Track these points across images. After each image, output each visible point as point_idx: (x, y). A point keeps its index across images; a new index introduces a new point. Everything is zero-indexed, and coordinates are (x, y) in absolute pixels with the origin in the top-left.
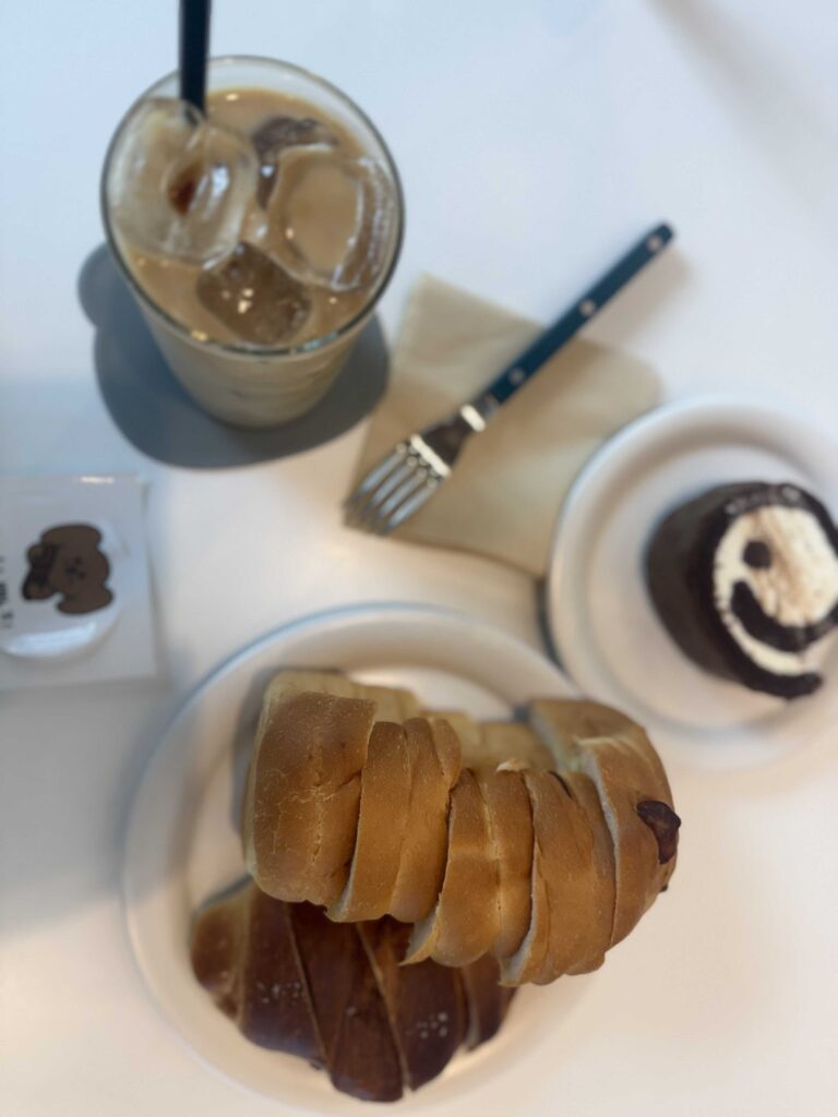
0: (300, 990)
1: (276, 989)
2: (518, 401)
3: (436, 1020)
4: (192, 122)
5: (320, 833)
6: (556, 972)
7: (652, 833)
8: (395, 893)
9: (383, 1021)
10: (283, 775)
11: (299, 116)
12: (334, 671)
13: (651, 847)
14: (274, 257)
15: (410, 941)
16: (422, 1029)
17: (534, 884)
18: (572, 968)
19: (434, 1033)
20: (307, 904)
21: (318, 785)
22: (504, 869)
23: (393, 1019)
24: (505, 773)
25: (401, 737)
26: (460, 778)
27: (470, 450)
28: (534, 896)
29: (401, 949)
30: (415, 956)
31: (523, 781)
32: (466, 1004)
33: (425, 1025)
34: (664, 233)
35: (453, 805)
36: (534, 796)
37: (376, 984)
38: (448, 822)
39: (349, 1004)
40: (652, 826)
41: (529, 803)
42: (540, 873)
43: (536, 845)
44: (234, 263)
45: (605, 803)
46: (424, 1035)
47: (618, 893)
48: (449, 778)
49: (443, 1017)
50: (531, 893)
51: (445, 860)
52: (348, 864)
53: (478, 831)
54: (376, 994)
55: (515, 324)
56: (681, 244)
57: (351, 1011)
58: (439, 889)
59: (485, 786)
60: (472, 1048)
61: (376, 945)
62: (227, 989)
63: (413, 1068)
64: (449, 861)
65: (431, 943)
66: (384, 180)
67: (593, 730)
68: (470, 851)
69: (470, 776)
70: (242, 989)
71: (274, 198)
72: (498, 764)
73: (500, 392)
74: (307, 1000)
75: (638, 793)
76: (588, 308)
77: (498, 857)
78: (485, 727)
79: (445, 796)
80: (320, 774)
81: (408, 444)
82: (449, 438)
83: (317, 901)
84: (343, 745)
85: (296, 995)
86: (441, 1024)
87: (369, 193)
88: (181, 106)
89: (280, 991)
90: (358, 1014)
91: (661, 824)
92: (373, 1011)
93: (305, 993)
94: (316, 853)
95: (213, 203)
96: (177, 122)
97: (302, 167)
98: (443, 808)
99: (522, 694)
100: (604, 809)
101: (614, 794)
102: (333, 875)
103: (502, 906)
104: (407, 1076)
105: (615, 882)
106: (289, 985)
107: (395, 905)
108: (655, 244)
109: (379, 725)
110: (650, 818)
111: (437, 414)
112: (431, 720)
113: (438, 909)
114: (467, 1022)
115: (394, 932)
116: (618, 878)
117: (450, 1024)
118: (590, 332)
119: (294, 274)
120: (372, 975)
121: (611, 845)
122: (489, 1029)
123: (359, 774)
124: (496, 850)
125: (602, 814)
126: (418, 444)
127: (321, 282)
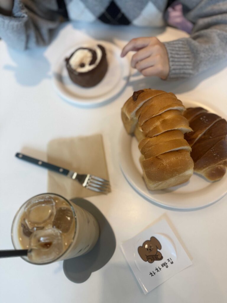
0: (212, 149)
1: (215, 155)
2: (67, 168)
3: (203, 119)
4: (31, 251)
5: (173, 159)
6: (177, 100)
7: (139, 96)
8: (177, 138)
9: (209, 130)
10: (165, 172)
11: (22, 228)
12: (143, 178)
13: (141, 95)
14: (53, 220)
15: (188, 132)
16: (206, 121)
17: (161, 113)
18: (175, 98)
19: (206, 119)
20: (191, 156)
21: (163, 164)
22: (161, 120)
23: (207, 128)
24: (143, 130)
25: (146, 153)
26: (148, 137)
27: (81, 173)
28: (163, 111)
29: (191, 133)
30: (190, 130)
31: (142, 125)
32: (197, 116)
33: (205, 121)
34: (17, 155)
35: (154, 136)
36: (144, 122)
38: (157, 136)
40: (137, 96)
41: (146, 122)
42: (158, 113)
43: (153, 116)
44: (58, 227)
45: (138, 108)
46: (207, 120)
47: (154, 96)
48: (149, 140)
49: (201, 119)
50: (163, 113)
51: (165, 132)
52: (177, 151)
53: (156, 129)
54: (204, 134)
55: (50, 177)
56: (19, 150)
57: (211, 137)
58: (171, 130)
59: (147, 132)
60: (206, 110)
61: (194, 139)
62: (222, 166)
63: (216, 119)
64: (165, 131)
65: (185, 127)
66: (28, 204)
67: (127, 118)
68: (160, 128)
69: (147, 136)
70: (220, 162)
72: (142, 132)
73: (66, 172)
74: (213, 147)
75: (133, 103)
76: (40, 163)
77: (159, 122)
78: (138, 140)
79: (152, 138)
80: (161, 165)
81: (86, 186)
82: (81, 178)
83: (189, 154)
84: (152, 163)
85: (214, 150)
86: (203, 118)
87: (32, 207)
89: (214, 154)
90: (211, 136)
91: (136, 95)
92: (209, 132)
93: (212, 148)
94: (178, 158)
98: (155, 137)
99: (128, 137)
100: (139, 107)
101: (135, 107)
102: (180, 153)
103: (168, 117)
104: (218, 120)
105: (152, 98)
106: (212, 152)
107: (181, 138)
108: (20, 156)
109: (146, 159)
110: (136, 98)
111: (77, 183)
112: (140, 150)
113: (176, 128)
114: (200, 114)
115: (188, 137)
116: (151, 98)
117: (202, 117)
118: (45, 160)
119: (55, 213)
120: (201, 137)
121: (146, 102)
122: (200, 109)
123: (157, 157)
124: (158, 123)
125: (141, 107)
126: (85, 184)
127: (54, 208)
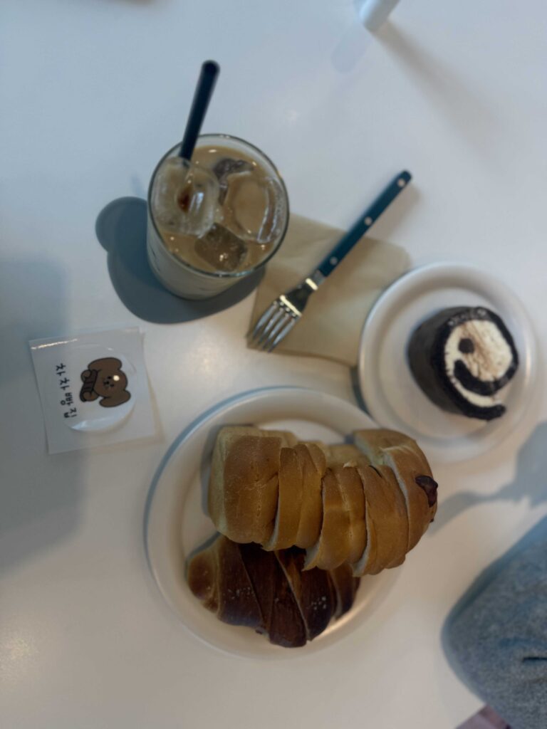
0: (251, 591)
1: (238, 591)
2: (335, 273)
3: (321, 600)
4: (186, 165)
5: (260, 505)
6: (382, 566)
7: (423, 491)
8: (299, 532)
9: (293, 604)
10: (239, 477)
12: (250, 425)
13: (424, 498)
14: (229, 229)
15: (305, 560)
16: (314, 606)
17: (367, 522)
18: (390, 564)
19: (320, 607)
20: (253, 544)
21: (257, 481)
22: (352, 516)
23: (298, 602)
24: (348, 468)
25: (294, 454)
26: (326, 473)
27: (312, 300)
28: (368, 529)
29: (300, 564)
30: (308, 566)
31: (357, 472)
32: (335, 593)
33: (315, 603)
34: (406, 176)
35: (324, 486)
36: (363, 478)
37: (288, 585)
38: (321, 494)
39: (276, 597)
40: (423, 488)
41: (361, 481)
42: (369, 516)
43: (366, 502)
44: (211, 234)
45: (399, 478)
46: (316, 608)
47: (410, 523)
48: (320, 473)
49: (324, 599)
50: (366, 526)
51: (322, 513)
52: (274, 521)
53: (337, 498)
54: (288, 589)
55: (332, 232)
56: (415, 181)
57: (277, 600)
58: (321, 528)
59: (338, 476)
60: (338, 617)
61: (287, 565)
62: (211, 595)
63: (311, 626)
64: (325, 513)
65: (317, 558)
66: (278, 188)
67: (388, 443)
68: (335, 508)
69: (330, 471)
70: (219, 594)
71: (227, 199)
72: (343, 465)
73: (326, 269)
74: (254, 595)
75: (415, 472)
76: (368, 221)
77: (349, 510)
78: (331, 447)
79: (319, 481)
80: (258, 476)
81: (279, 300)
82: (300, 296)
83: (259, 541)
84: (268, 460)
85: (249, 593)
86: (323, 603)
88: (181, 160)
89: (240, 592)
90: (280, 602)
91: (428, 487)
92: (288, 601)
93: (253, 592)
94: (258, 515)
95: (198, 206)
96: (178, 167)
97: (239, 183)
98: (319, 488)
99: (349, 431)
100: (399, 482)
101: (403, 474)
102: (267, 526)
103: (353, 534)
104: (308, 631)
105: (407, 518)
106: (244, 589)
107: (298, 540)
108: (401, 183)
109: (283, 449)
110: (423, 484)
111: (293, 283)
112: (307, 445)
113: (321, 539)
114: (336, 602)
115: (296, 555)
116: (409, 515)
117: (328, 602)
118: (369, 234)
119: (240, 237)
120: (285, 578)
121: (404, 500)
122: (347, 606)
123: (277, 474)
124: (347, 506)
125: (398, 484)
126: (283, 298)
